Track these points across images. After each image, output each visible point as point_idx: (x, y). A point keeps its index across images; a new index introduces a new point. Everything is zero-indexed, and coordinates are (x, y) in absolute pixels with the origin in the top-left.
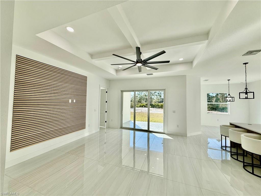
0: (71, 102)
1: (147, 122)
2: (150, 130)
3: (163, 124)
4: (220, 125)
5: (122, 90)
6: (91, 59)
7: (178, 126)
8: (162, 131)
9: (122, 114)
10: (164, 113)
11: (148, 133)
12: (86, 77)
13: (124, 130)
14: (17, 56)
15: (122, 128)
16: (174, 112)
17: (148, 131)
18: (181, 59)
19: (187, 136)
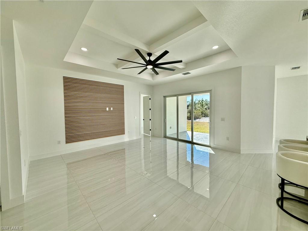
0: (108, 110)
1: (191, 132)
2: (194, 141)
3: (209, 134)
4: (279, 140)
5: (165, 95)
6: (117, 69)
7: (228, 139)
8: (208, 144)
9: (166, 122)
10: (210, 121)
11: (192, 144)
12: (123, 86)
13: (168, 140)
14: (64, 77)
15: (165, 137)
16: (223, 120)
17: (192, 143)
18: (216, 47)
19: (240, 153)
